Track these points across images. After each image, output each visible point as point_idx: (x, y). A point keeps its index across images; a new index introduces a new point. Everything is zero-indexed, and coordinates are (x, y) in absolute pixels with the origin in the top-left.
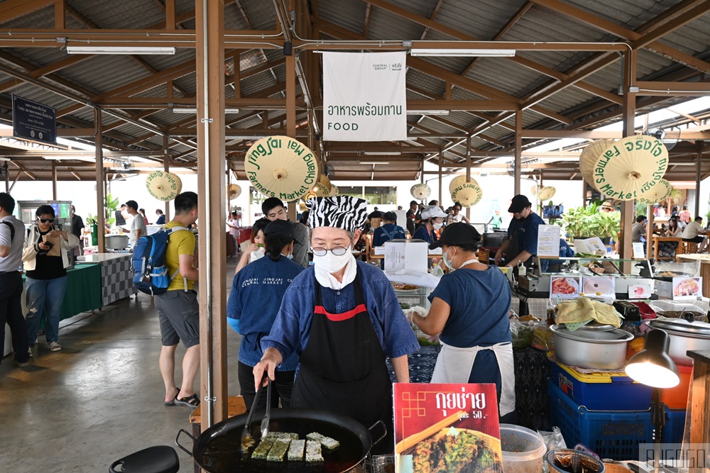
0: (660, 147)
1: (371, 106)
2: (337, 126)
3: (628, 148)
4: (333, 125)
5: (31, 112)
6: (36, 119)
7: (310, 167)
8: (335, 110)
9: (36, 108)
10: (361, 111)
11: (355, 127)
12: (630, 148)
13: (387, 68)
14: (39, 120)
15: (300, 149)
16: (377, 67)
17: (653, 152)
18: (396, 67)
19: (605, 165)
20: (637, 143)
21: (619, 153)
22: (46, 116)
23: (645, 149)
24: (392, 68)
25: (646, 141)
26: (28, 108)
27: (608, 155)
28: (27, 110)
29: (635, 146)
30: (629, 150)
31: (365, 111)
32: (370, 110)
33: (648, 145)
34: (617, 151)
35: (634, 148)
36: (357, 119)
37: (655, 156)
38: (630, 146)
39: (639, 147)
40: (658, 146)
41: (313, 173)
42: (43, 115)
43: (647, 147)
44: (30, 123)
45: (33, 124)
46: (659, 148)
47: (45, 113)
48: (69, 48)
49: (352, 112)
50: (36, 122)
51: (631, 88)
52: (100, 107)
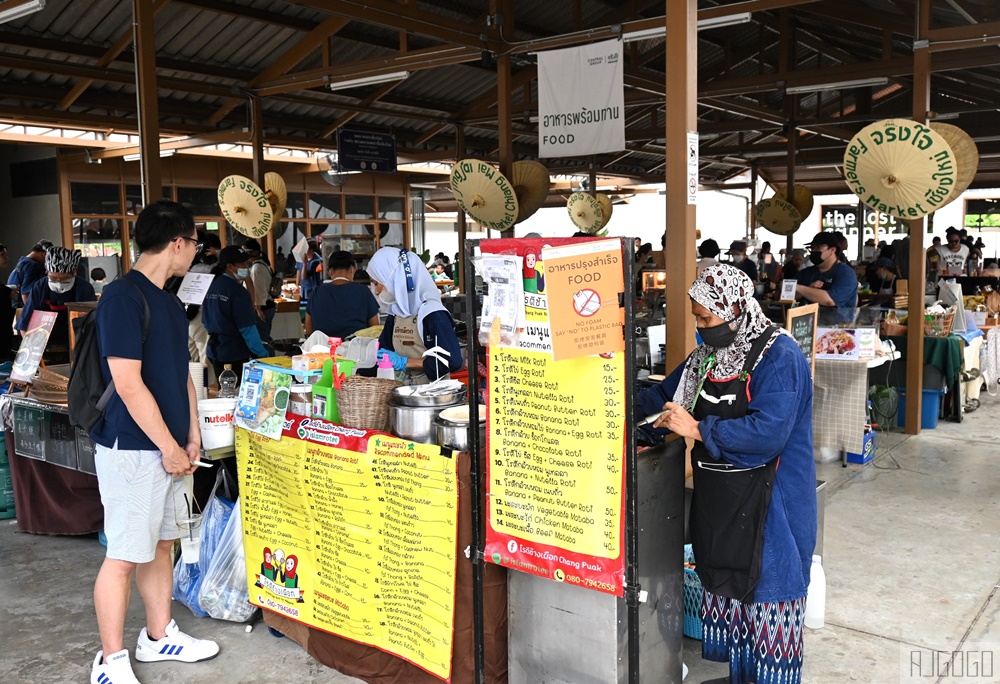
0: (927, 134)
1: (586, 112)
2: (553, 140)
3: (875, 140)
4: (548, 139)
5: (361, 142)
6: (367, 149)
7: (506, 191)
8: (551, 120)
9: (367, 137)
10: (576, 119)
11: (570, 139)
12: (879, 140)
13: (603, 61)
14: (371, 150)
15: (491, 172)
16: (593, 62)
17: (917, 143)
18: (612, 58)
19: (854, 167)
20: (887, 132)
21: (866, 149)
22: (383, 144)
23: (900, 139)
24: (608, 60)
25: (901, 128)
26: (357, 139)
27: (854, 152)
28: (356, 141)
29: (886, 137)
30: (878, 143)
31: (581, 119)
32: (586, 116)
33: (904, 134)
34: (863, 146)
35: (885, 140)
36: (574, 129)
37: (923, 148)
38: (878, 137)
39: (891, 137)
40: (923, 133)
41: (510, 198)
42: (378, 143)
43: (903, 137)
44: (360, 154)
45: (364, 154)
46: (925, 136)
47: (380, 142)
48: (332, 85)
49: (568, 121)
50: (368, 152)
51: (916, 43)
52: (461, 124)
